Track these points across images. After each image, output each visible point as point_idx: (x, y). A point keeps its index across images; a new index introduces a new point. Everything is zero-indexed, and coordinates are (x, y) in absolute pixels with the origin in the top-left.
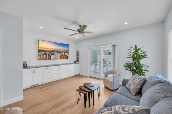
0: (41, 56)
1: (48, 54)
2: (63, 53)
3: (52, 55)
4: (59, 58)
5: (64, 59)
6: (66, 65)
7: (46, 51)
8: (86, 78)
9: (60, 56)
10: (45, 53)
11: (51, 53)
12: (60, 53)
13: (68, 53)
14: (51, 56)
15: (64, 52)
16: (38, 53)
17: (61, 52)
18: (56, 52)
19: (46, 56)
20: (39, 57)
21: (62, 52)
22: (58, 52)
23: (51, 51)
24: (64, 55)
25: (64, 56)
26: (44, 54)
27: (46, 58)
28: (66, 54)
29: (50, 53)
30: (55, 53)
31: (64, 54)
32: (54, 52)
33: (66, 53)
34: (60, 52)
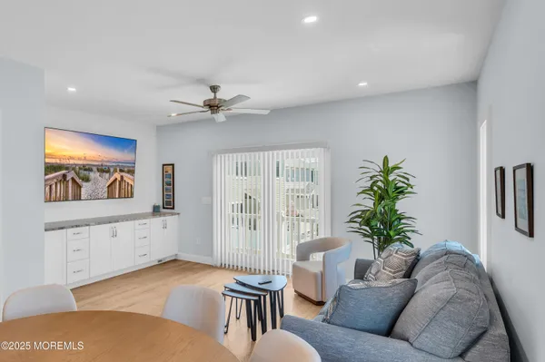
0: (54, 187)
1: (73, 179)
2: (117, 175)
3: (84, 184)
4: (106, 195)
5: (119, 197)
6: (133, 222)
7: (67, 168)
8: (208, 271)
9: (109, 186)
10: (64, 176)
11: (81, 175)
12: (107, 175)
13: (132, 172)
14: (80, 187)
15: (121, 171)
16: (46, 175)
17: (112, 170)
18: (95, 169)
19: (67, 187)
20: (48, 188)
21: (115, 171)
22: (103, 170)
23: (80, 169)
24: (120, 182)
25: (120, 185)
26: (60, 178)
27: (67, 192)
28: (127, 177)
29: (78, 174)
30: (92, 175)
31: (122, 177)
32: (90, 170)
33: (129, 172)
34: (108, 171)
